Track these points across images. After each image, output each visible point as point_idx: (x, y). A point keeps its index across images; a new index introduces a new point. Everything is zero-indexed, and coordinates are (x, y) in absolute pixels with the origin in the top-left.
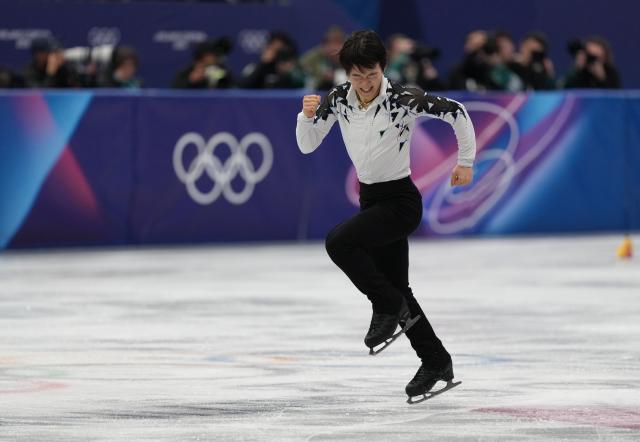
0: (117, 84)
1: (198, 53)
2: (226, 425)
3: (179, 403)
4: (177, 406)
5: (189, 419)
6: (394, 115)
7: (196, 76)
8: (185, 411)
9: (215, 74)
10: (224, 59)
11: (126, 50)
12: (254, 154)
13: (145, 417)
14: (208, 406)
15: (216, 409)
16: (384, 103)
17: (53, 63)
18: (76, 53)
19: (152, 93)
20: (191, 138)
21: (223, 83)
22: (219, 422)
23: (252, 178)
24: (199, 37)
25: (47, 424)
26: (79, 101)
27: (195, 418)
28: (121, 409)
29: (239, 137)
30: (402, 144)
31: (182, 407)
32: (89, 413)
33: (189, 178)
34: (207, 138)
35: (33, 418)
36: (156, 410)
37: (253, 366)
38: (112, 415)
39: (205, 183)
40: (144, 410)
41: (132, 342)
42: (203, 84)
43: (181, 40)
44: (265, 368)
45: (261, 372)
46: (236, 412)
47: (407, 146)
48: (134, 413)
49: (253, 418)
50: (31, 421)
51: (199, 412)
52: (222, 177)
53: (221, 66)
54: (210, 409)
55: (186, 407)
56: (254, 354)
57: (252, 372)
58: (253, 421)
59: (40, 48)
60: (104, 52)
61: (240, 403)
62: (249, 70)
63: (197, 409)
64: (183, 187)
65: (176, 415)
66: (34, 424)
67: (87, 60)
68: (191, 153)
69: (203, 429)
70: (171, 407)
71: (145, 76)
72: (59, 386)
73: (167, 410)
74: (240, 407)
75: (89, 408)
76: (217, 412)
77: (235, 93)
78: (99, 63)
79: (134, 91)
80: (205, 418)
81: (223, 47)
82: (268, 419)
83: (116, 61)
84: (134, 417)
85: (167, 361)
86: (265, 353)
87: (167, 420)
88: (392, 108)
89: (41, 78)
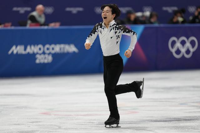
0: (151, 23)
1: (175, 13)
2: (185, 124)
3: (172, 117)
4: (171, 118)
5: (174, 122)
6: (116, 32)
7: (175, 20)
8: (173, 119)
9: (180, 19)
10: (183, 15)
11: (154, 13)
12: (193, 43)
13: (161, 121)
14: (180, 118)
15: (182, 119)
16: (113, 28)
17: (132, 17)
18: (139, 14)
19: (162, 25)
20: (174, 38)
21: (183, 22)
22: (183, 123)
23: (192, 50)
24: (175, 8)
25: (133, 124)
26: (140, 28)
27: (176, 122)
28: (154, 119)
29: (188, 38)
30: (117, 42)
31: (172, 118)
32: (145, 120)
33: (173, 51)
34: (178, 38)
35: (129, 122)
36: (164, 119)
37: (193, 106)
38: (152, 121)
39: (178, 52)
40: (161, 119)
41: (157, 99)
42: (177, 22)
43: (170, 10)
44: (197, 106)
45: (196, 108)
46: (188, 120)
47: (119, 43)
48: (158, 120)
49: (194, 121)
50: (128, 123)
51: (177, 120)
52: (183, 50)
53: (182, 17)
54: (181, 119)
55: (174, 118)
56: (193, 102)
57: (193, 108)
58: (193, 122)
59: (129, 13)
60: (148, 14)
61: (190, 117)
62: (191, 18)
63: (177, 119)
64: (172, 53)
65: (170, 121)
66: (129, 124)
67: (143, 16)
68: (174, 43)
69: (179, 125)
70: (169, 118)
71: (160, 21)
72: (136, 112)
73: (168, 119)
74: (190, 118)
75: (145, 119)
76: (182, 120)
77: (187, 25)
78: (146, 17)
79: (156, 25)
80: (179, 122)
81: (183, 11)
82: (198, 122)
83: (151, 16)
84: (158, 121)
85: (168, 105)
86: (197, 102)
87: (168, 122)
88: (116, 30)
89: (129, 21)
